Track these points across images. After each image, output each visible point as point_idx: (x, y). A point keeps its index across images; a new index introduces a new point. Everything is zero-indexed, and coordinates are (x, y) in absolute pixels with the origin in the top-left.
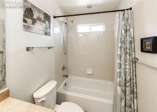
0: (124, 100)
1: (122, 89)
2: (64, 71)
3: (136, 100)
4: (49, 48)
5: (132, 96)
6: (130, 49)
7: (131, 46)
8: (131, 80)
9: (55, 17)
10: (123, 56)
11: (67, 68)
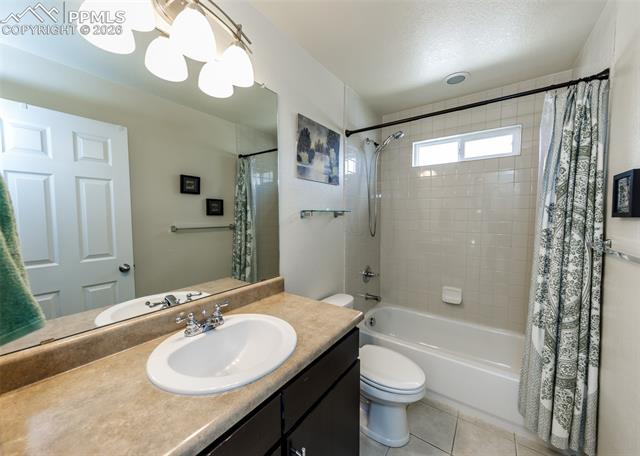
0: (550, 365)
1: (546, 334)
2: (369, 283)
3: (596, 369)
4: (336, 214)
5: (582, 355)
6: (586, 213)
7: (590, 203)
8: (580, 308)
9: (348, 134)
10: (559, 233)
11: (379, 275)
